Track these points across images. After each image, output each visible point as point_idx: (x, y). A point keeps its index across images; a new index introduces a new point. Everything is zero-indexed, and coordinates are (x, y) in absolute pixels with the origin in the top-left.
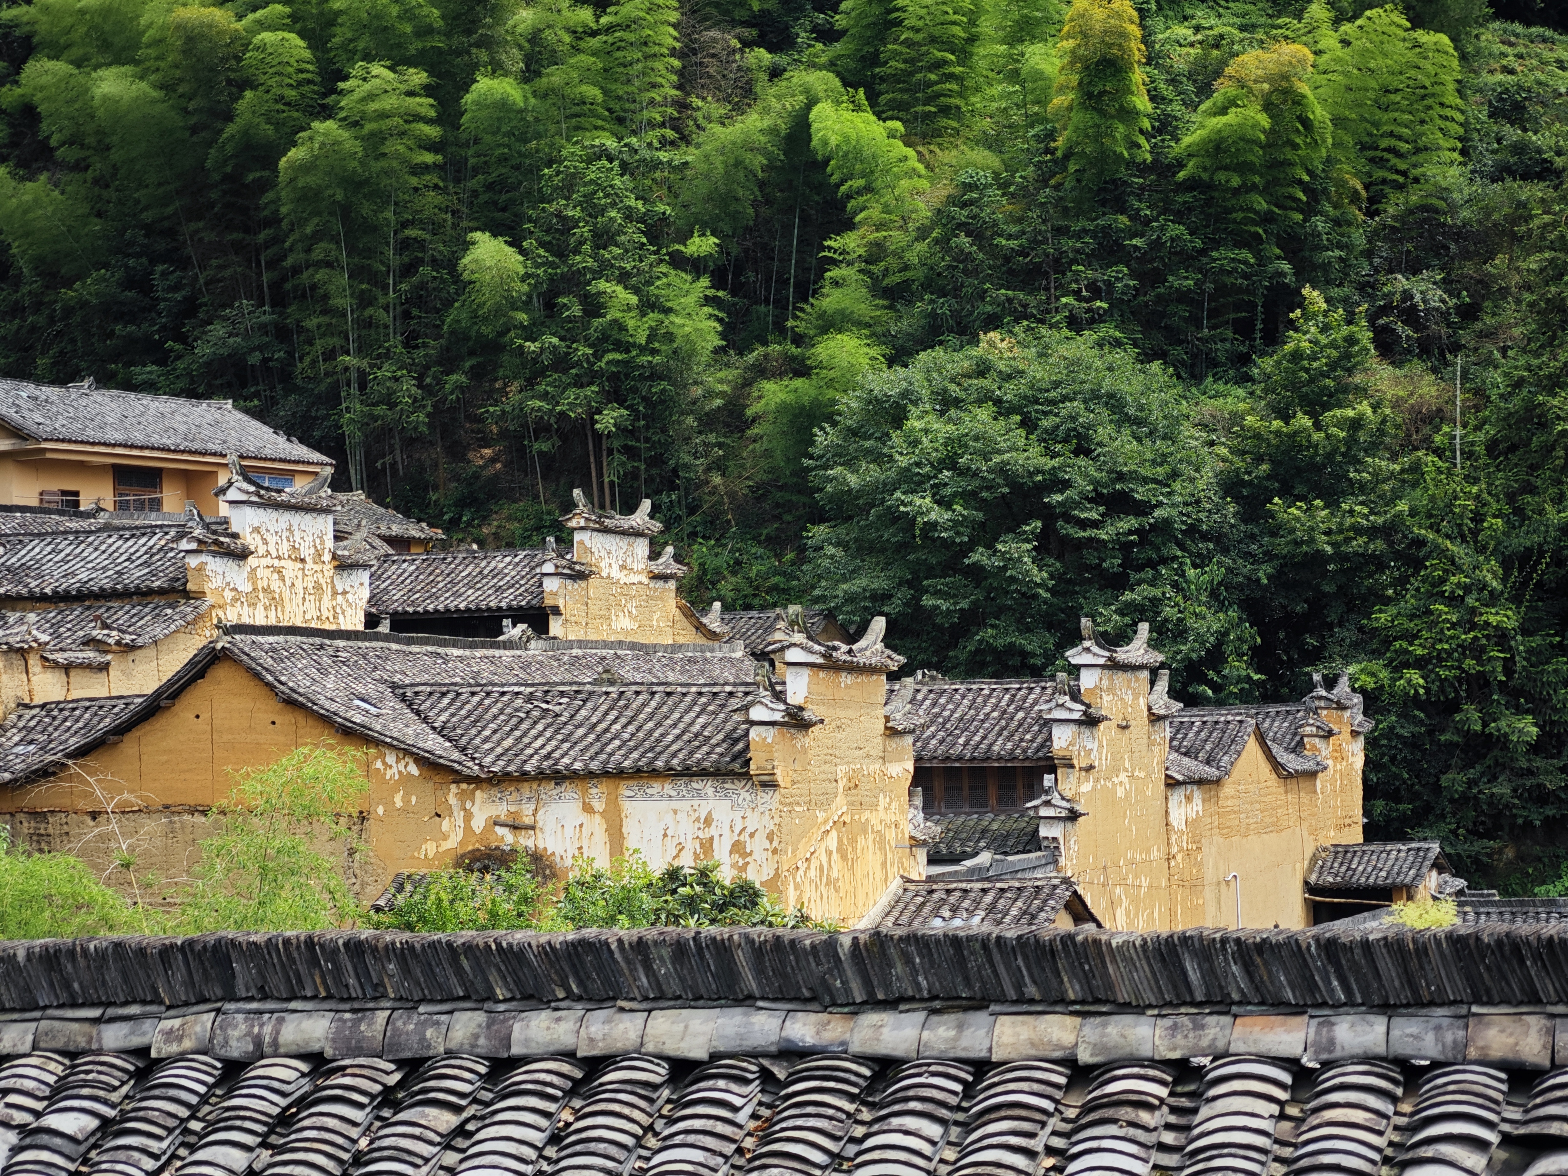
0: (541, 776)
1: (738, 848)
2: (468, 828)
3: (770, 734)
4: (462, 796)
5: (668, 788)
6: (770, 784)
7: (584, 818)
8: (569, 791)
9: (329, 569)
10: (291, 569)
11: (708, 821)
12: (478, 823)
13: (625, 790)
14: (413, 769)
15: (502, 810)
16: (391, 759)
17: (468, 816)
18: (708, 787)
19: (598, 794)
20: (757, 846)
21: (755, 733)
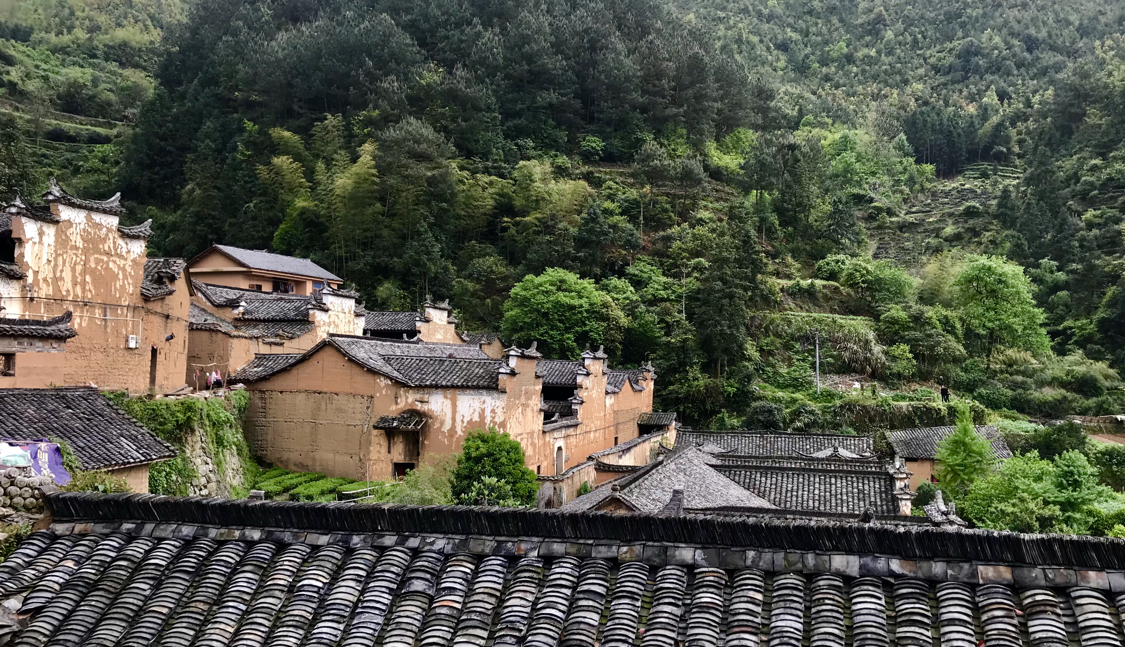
0: (431, 386)
1: (493, 411)
2: (406, 402)
3: (505, 377)
4: (405, 392)
5: (472, 392)
6: (504, 392)
7: (444, 400)
8: (439, 391)
9: (353, 316)
10: (341, 316)
11: (484, 402)
12: (410, 400)
13: (457, 392)
14: (390, 382)
15: (418, 396)
16: (382, 379)
17: (407, 398)
18: (484, 392)
19: (449, 393)
20: (499, 411)
21: (500, 376)
